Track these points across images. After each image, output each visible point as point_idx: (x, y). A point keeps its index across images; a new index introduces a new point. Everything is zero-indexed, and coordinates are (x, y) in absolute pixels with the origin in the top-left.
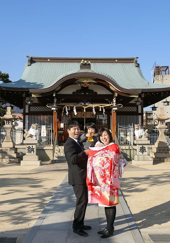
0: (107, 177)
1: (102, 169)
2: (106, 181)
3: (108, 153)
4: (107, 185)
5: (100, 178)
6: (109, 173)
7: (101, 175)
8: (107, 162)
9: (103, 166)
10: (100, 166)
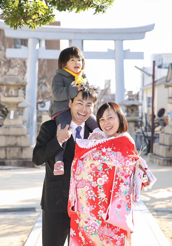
0: (101, 204)
1: (92, 186)
2: (99, 213)
3: (106, 154)
4: (101, 222)
5: (87, 204)
6: (105, 196)
7: (90, 198)
8: (104, 172)
9: (95, 179)
10: (89, 180)
